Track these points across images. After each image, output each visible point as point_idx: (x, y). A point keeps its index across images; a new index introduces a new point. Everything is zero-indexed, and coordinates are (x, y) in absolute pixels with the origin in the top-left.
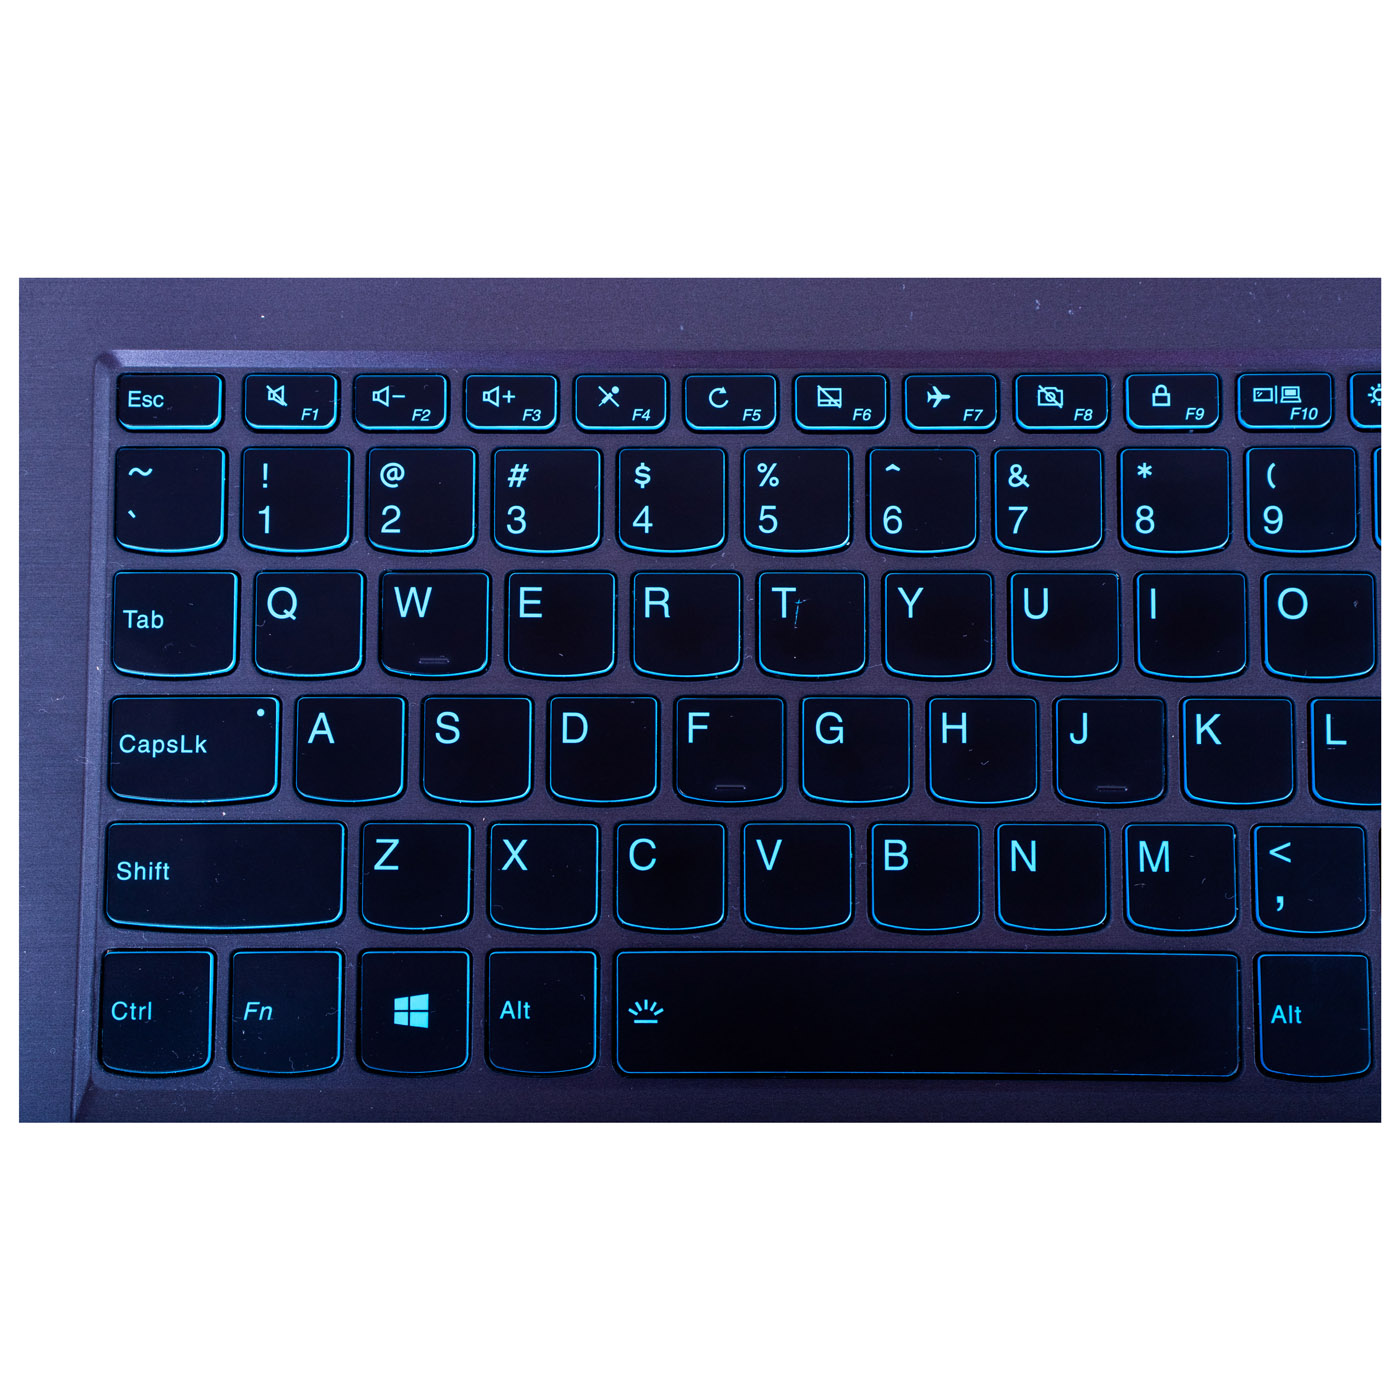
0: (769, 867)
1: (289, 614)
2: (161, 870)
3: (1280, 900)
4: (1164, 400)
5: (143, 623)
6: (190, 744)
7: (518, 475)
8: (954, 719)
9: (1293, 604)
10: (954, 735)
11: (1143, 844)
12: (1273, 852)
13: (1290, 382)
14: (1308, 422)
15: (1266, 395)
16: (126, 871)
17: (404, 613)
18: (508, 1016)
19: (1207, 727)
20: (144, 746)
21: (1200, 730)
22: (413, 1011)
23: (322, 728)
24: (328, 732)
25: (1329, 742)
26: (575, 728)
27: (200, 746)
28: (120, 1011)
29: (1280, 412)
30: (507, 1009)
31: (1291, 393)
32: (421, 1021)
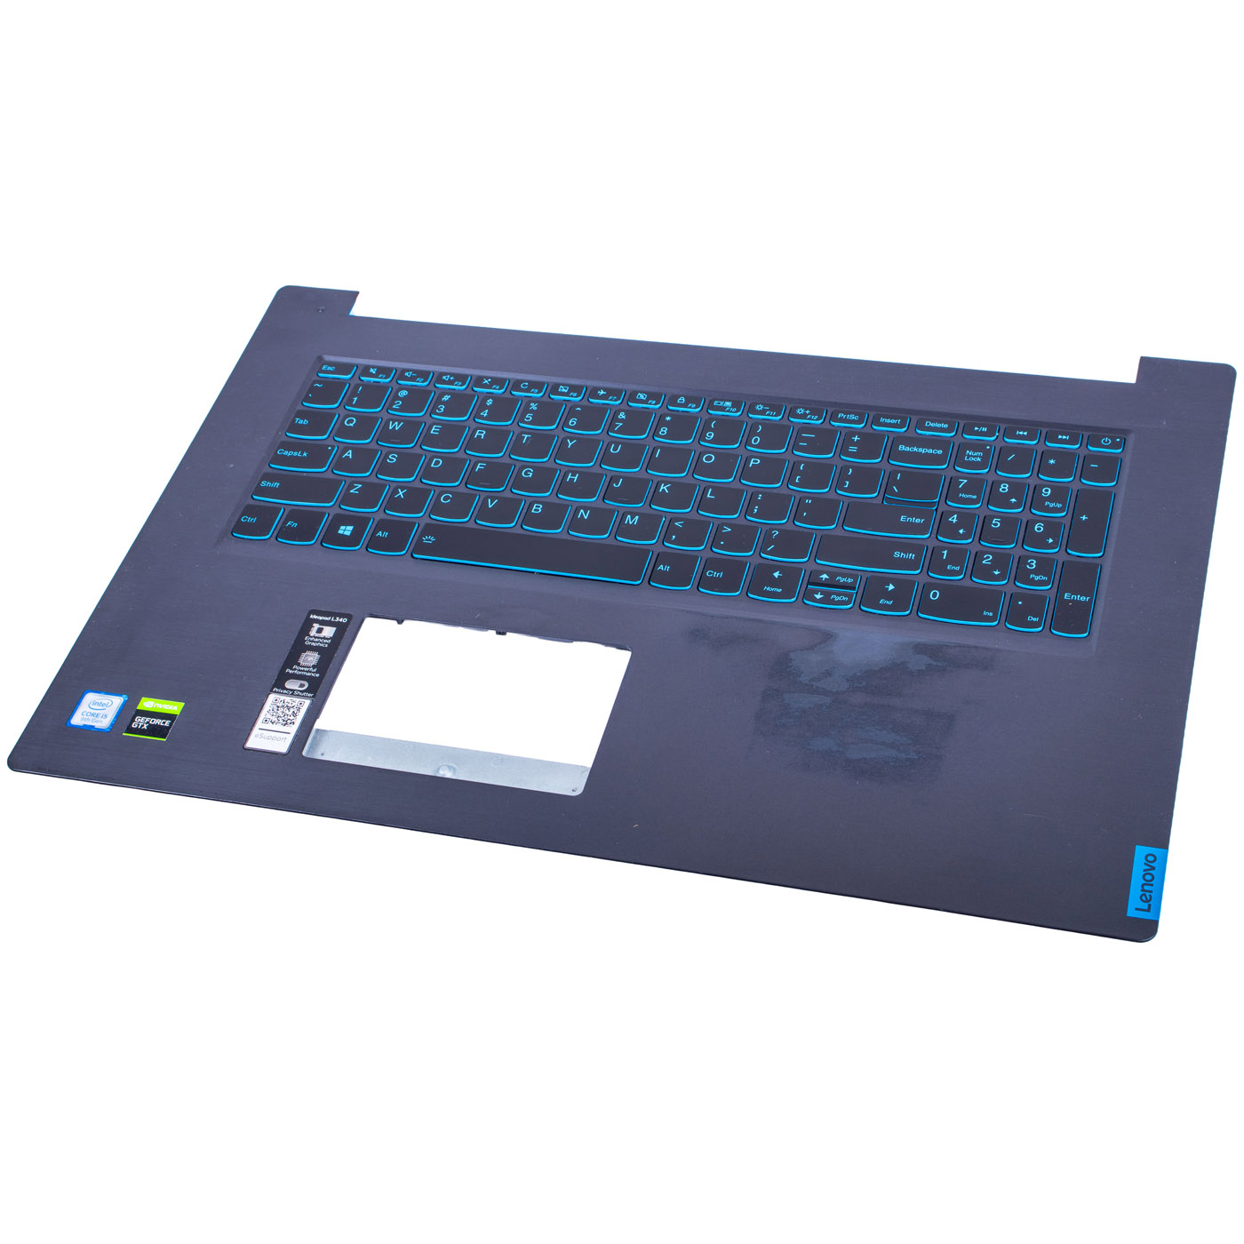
0: (490, 507)
1: (351, 425)
2: (277, 485)
3: (674, 537)
4: (682, 401)
5: (301, 422)
6: (302, 454)
7: (446, 398)
8: (574, 475)
9: (709, 459)
10: (572, 480)
11: (629, 517)
12: (676, 524)
13: (729, 401)
14: (732, 412)
15: (719, 404)
16: (264, 484)
17: (391, 428)
18: (379, 536)
19: (665, 488)
20: (286, 453)
21: (662, 488)
22: (346, 530)
23: (349, 454)
24: (350, 456)
25: (708, 496)
26: (437, 463)
27: (305, 454)
28: (245, 519)
29: (723, 409)
30: (380, 534)
31: (728, 404)
32: (348, 533)
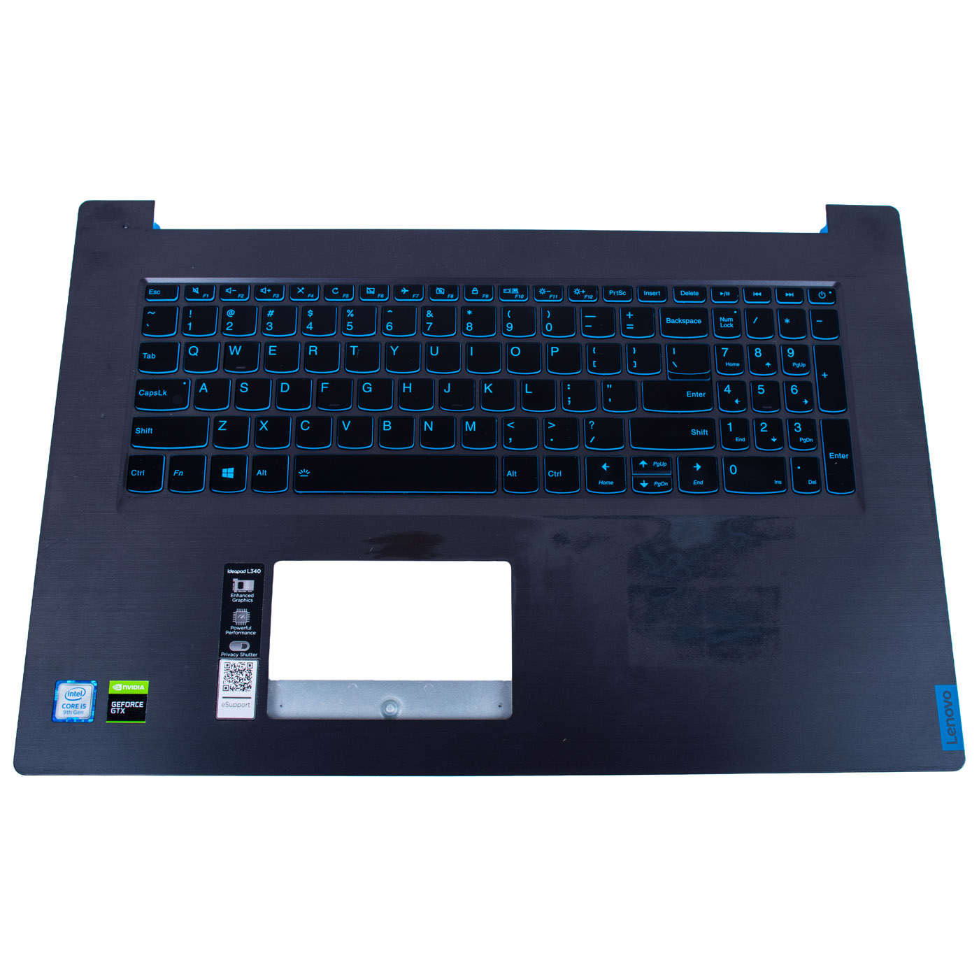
0: (346, 429)
1: (196, 354)
2: (150, 430)
3: (510, 439)
4: (476, 292)
5: (149, 357)
6: (162, 393)
7: (271, 313)
8: (407, 385)
9: (515, 351)
10: (407, 390)
11: (467, 423)
12: (508, 425)
13: (515, 287)
14: (521, 299)
15: (508, 291)
16: (139, 431)
17: (232, 354)
18: (259, 475)
19: (488, 388)
20: (147, 393)
21: (486, 389)
22: (228, 473)
23: (204, 387)
24: (206, 389)
25: (527, 392)
26: (285, 387)
27: (165, 393)
28: (134, 473)
29: (512, 296)
30: (259, 472)
31: (515, 290)
32: (231, 476)
